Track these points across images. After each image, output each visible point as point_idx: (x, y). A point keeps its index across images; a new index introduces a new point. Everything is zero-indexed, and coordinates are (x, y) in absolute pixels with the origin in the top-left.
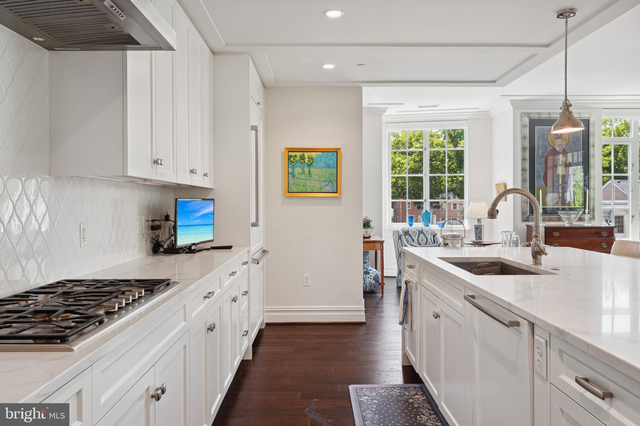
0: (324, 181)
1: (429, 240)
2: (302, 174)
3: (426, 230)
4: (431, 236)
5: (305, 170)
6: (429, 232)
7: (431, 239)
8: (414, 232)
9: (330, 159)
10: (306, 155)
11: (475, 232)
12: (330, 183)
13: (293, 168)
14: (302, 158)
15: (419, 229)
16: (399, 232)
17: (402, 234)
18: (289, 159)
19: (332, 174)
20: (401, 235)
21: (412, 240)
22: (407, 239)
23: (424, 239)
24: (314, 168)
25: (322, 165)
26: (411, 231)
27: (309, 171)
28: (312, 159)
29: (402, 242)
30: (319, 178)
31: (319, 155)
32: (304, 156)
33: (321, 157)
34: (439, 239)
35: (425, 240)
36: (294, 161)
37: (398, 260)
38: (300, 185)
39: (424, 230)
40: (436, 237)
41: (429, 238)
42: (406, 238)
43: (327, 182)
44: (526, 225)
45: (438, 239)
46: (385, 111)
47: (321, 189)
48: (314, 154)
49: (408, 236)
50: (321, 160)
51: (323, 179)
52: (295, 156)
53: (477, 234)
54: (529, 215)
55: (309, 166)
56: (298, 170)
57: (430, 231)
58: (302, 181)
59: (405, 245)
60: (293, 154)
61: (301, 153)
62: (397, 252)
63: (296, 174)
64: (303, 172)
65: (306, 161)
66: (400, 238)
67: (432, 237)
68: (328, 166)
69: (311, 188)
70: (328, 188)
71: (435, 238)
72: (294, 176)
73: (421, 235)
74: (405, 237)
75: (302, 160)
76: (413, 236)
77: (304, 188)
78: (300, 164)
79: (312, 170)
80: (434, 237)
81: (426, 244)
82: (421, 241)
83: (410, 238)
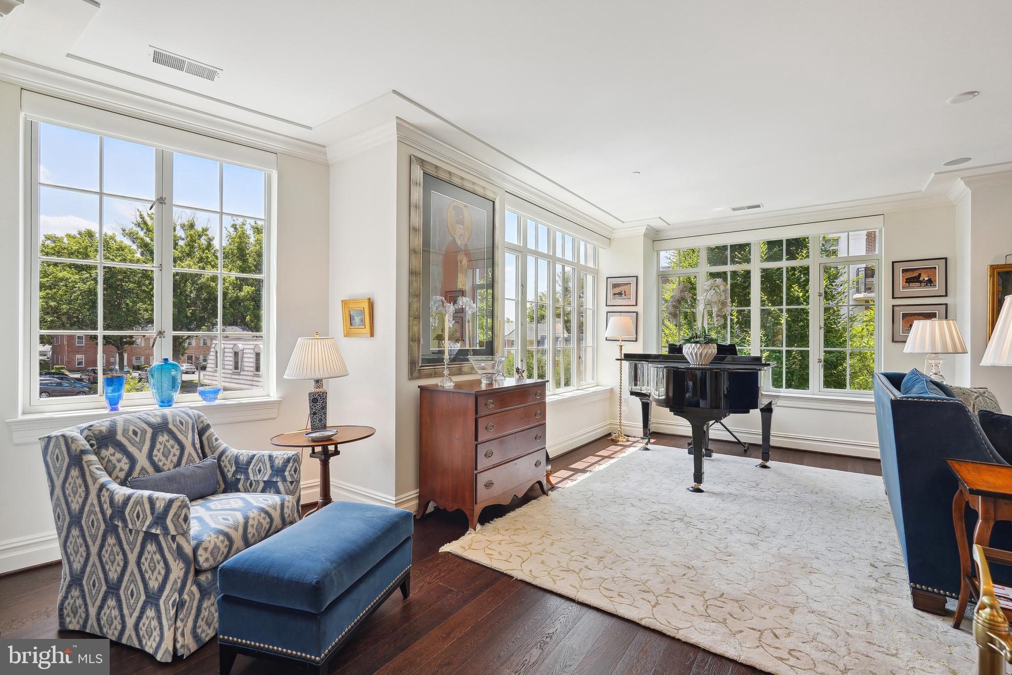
1: (189, 449)
3: (178, 419)
4: (193, 436)
6: (187, 423)
7: (194, 444)
8: (135, 433)
11: (311, 409)
15: (153, 420)
16: (73, 439)
17: (88, 447)
20: (83, 452)
21: (127, 461)
22: (109, 461)
23: (173, 447)
26: (125, 431)
29: (87, 474)
34: (216, 440)
35: (176, 450)
37: (67, 537)
39: (170, 420)
40: (207, 434)
41: (188, 443)
42: (101, 459)
44: (419, 387)
45: (214, 438)
49: (111, 450)
53: (315, 414)
54: (421, 366)
57: (190, 421)
59: (97, 486)
62: (62, 510)
66: (76, 460)
67: (197, 436)
71: (204, 438)
73: (163, 438)
74: (97, 453)
76: (131, 449)
80: (201, 433)
81: (179, 464)
82: (164, 459)
83: (118, 455)
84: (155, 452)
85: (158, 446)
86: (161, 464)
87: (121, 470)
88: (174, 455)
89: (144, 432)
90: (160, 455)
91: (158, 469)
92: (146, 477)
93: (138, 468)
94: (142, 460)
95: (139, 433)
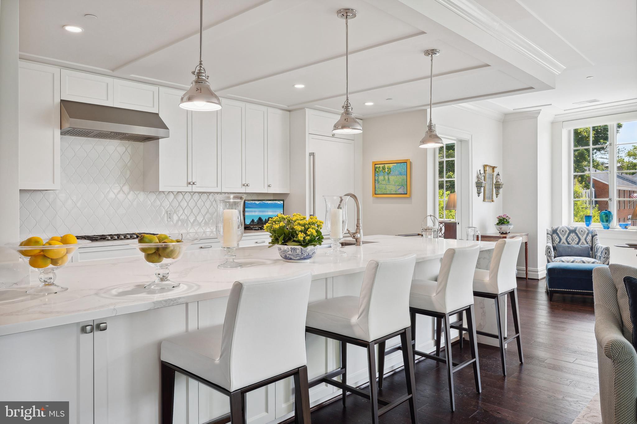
0: (398, 185)
2: (383, 180)
5: (386, 177)
6: (586, 232)
7: (587, 239)
9: (402, 168)
10: (386, 166)
12: (402, 186)
13: (378, 176)
14: (384, 168)
15: (570, 228)
18: (375, 170)
19: (403, 180)
21: (559, 239)
22: (554, 238)
24: (391, 175)
25: (397, 173)
26: (560, 230)
27: (388, 178)
28: (390, 169)
30: (395, 183)
31: (395, 166)
32: (385, 167)
33: (396, 167)
36: (379, 171)
38: (382, 189)
39: (577, 229)
40: (595, 238)
41: (583, 239)
43: (400, 186)
46: (539, 113)
47: (396, 191)
48: (391, 165)
49: (555, 235)
50: (396, 169)
51: (397, 184)
52: (379, 167)
55: (388, 174)
56: (381, 178)
58: (384, 185)
60: (378, 166)
61: (383, 165)
63: (380, 181)
64: (385, 179)
65: (386, 171)
68: (401, 174)
69: (390, 191)
70: (401, 191)
71: (593, 239)
72: (379, 182)
73: (573, 235)
74: (552, 236)
75: (384, 170)
76: (560, 235)
77: (385, 191)
78: (383, 173)
79: (390, 177)
80: (593, 237)
81: (578, 244)
82: (571, 241)
83: (557, 237)
84: (568, 238)
85: (570, 237)
86: (570, 243)
87: (557, 241)
88: (576, 241)
89: (566, 231)
90: (570, 240)
91: (569, 244)
92: (564, 245)
93: (562, 242)
94: (563, 240)
95: (564, 231)
